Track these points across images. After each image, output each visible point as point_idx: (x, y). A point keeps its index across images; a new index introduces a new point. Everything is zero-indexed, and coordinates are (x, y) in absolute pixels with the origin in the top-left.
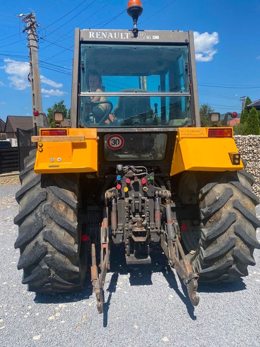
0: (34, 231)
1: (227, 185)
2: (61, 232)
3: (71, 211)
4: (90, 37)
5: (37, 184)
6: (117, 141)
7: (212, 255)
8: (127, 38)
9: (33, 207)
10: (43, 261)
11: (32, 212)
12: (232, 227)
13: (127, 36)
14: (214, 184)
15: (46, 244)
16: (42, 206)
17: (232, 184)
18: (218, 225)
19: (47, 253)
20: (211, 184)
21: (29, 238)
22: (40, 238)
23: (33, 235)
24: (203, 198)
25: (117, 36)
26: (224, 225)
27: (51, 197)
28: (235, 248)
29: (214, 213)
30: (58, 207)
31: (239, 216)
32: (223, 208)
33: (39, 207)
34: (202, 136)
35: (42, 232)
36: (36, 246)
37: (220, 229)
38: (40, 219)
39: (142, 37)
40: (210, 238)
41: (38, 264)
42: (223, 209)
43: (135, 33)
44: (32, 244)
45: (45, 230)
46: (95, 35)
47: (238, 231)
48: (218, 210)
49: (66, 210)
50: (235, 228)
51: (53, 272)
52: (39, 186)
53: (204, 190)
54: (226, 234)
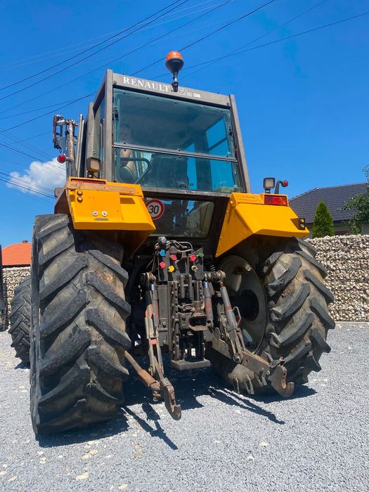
0: (74, 309)
1: (293, 255)
2: (110, 311)
3: (119, 284)
4: (125, 82)
5: (71, 247)
6: (157, 208)
7: (288, 339)
8: (167, 90)
9: (70, 276)
10: (82, 358)
11: (69, 282)
12: (307, 301)
13: (166, 89)
14: (280, 253)
15: (90, 328)
16: (82, 275)
17: (297, 253)
18: (293, 300)
19: (89, 343)
20: (278, 253)
21: (66, 319)
22: (81, 320)
23: (72, 315)
24: (270, 270)
25: (155, 87)
26: (299, 298)
27: (93, 264)
28: (313, 327)
29: (287, 285)
30: (104, 277)
31: (312, 288)
32: (295, 279)
33: (78, 277)
34: (258, 202)
35: (84, 311)
36: (74, 332)
37: (296, 303)
38: (81, 292)
39: (183, 92)
40: (287, 315)
41: (75, 362)
42: (295, 281)
43: (175, 87)
44: (69, 330)
45: (89, 307)
46: (130, 81)
47: (314, 305)
48: (290, 282)
49: (114, 282)
50: (310, 301)
51: (93, 377)
52: (73, 250)
53: (271, 259)
54: (302, 310)
